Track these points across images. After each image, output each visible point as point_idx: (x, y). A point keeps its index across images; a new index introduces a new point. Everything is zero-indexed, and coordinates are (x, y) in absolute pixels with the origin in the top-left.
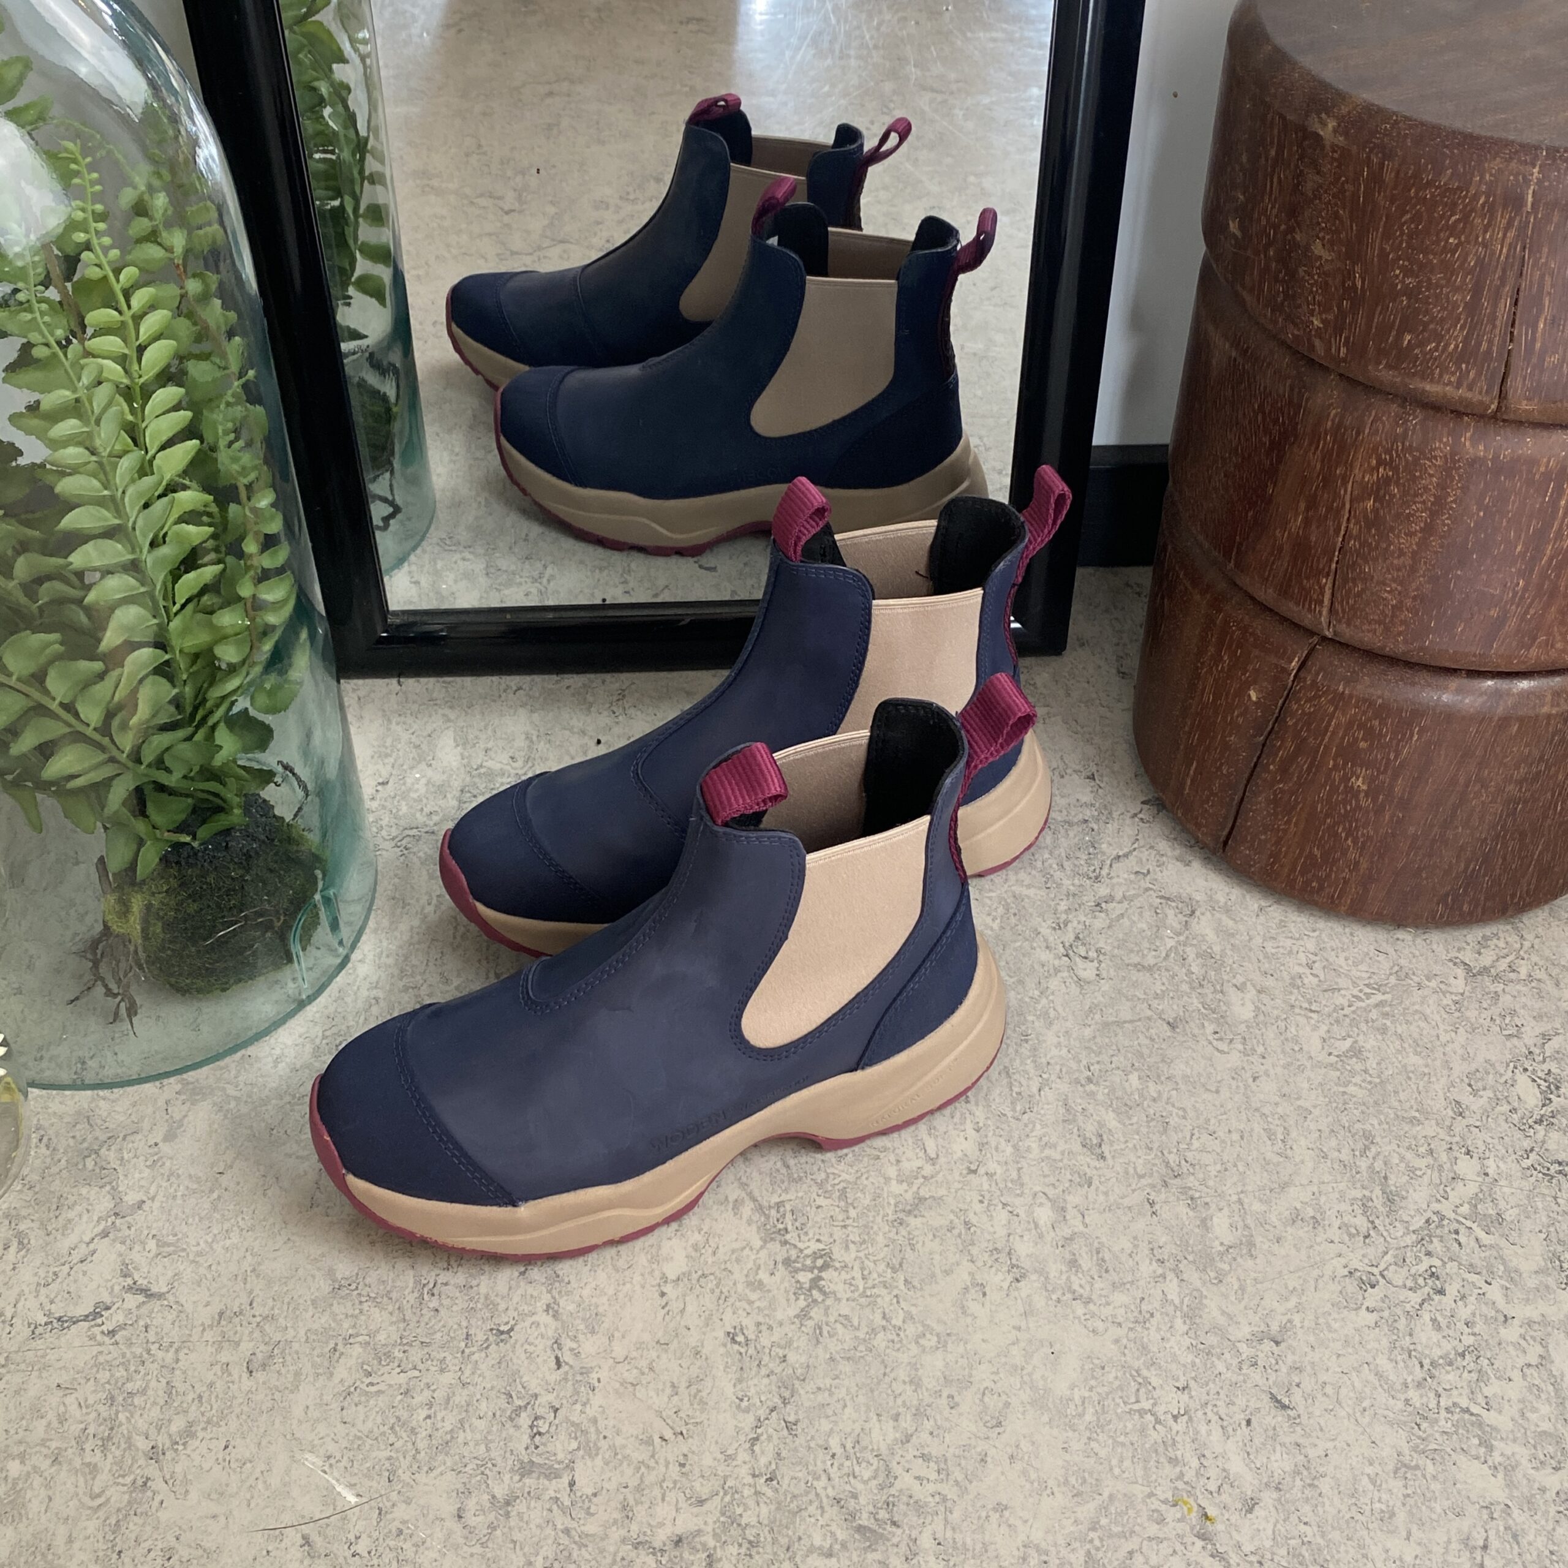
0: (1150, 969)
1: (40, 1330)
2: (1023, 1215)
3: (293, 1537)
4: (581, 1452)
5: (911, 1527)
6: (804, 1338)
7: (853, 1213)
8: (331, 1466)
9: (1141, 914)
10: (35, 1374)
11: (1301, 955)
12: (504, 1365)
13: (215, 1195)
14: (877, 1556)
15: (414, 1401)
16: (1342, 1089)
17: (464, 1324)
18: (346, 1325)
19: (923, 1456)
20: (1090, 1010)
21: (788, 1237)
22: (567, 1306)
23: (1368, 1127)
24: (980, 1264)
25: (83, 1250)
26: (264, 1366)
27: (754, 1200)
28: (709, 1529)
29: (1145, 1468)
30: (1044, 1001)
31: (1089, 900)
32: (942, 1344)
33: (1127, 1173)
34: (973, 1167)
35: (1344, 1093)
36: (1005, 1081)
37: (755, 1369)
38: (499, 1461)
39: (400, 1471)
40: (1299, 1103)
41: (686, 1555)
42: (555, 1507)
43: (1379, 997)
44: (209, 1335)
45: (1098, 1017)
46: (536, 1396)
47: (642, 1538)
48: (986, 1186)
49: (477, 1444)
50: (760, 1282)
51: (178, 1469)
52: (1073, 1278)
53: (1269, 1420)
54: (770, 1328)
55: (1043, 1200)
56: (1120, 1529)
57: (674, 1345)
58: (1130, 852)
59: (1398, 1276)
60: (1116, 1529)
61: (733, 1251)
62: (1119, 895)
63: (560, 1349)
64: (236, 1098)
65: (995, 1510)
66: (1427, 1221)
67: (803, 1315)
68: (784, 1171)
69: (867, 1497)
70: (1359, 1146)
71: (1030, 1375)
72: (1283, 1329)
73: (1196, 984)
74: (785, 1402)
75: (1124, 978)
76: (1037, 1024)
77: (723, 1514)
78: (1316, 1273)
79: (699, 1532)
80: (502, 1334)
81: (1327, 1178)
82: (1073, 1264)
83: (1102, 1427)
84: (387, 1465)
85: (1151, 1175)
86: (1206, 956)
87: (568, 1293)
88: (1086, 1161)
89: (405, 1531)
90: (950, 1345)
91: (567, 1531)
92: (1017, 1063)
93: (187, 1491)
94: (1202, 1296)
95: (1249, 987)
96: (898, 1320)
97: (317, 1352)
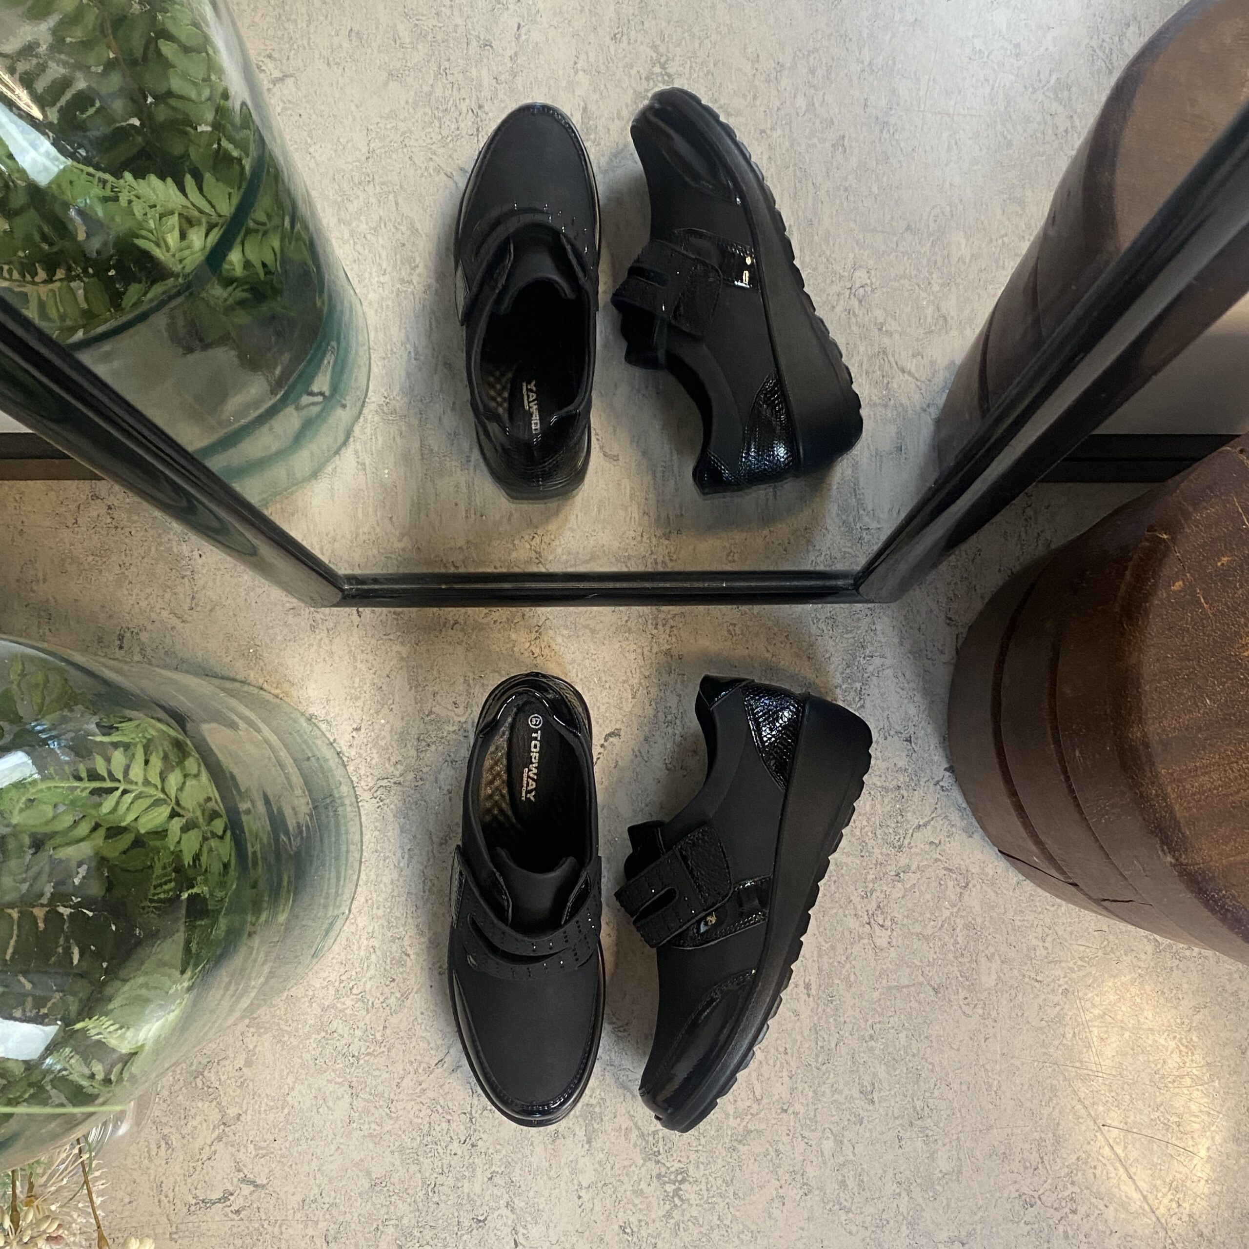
0: (926, 938)
1: (193, 1208)
2: (814, 1146)
6: (668, 1231)
7: (703, 1141)
9: (928, 887)
10: (196, 1239)
11: (1039, 929)
13: (286, 1111)
16: (1044, 1050)
17: (456, 1214)
18: (382, 1212)
20: (880, 975)
21: (660, 1157)
22: (519, 1203)
23: (1055, 1082)
24: (783, 1182)
25: (208, 1151)
26: (335, 1238)
27: (639, 1129)
30: (848, 965)
31: (892, 870)
32: (754, 1238)
33: (887, 1115)
34: (785, 1107)
35: (1045, 1053)
36: (813, 1037)
40: (1013, 1061)
43: (1088, 969)
44: (298, 1216)
48: (792, 1124)
50: (642, 1191)
52: (842, 1194)
54: (647, 1224)
55: (829, 1134)
57: (587, 1234)
58: (929, 822)
59: (1050, 1199)
61: (624, 1167)
62: (913, 868)
63: (517, 1234)
64: (288, 1033)
66: (1078, 1159)
67: (668, 1215)
70: (1047, 1097)
72: (969, 1235)
73: (958, 954)
75: (908, 947)
76: (840, 986)
78: (998, 1194)
80: (481, 1222)
81: (1020, 1123)
82: (843, 1183)
85: (903, 1117)
86: (970, 926)
87: (520, 1195)
88: (861, 1105)
94: (923, 1210)
95: (997, 957)
96: (728, 1223)
97: (367, 1230)
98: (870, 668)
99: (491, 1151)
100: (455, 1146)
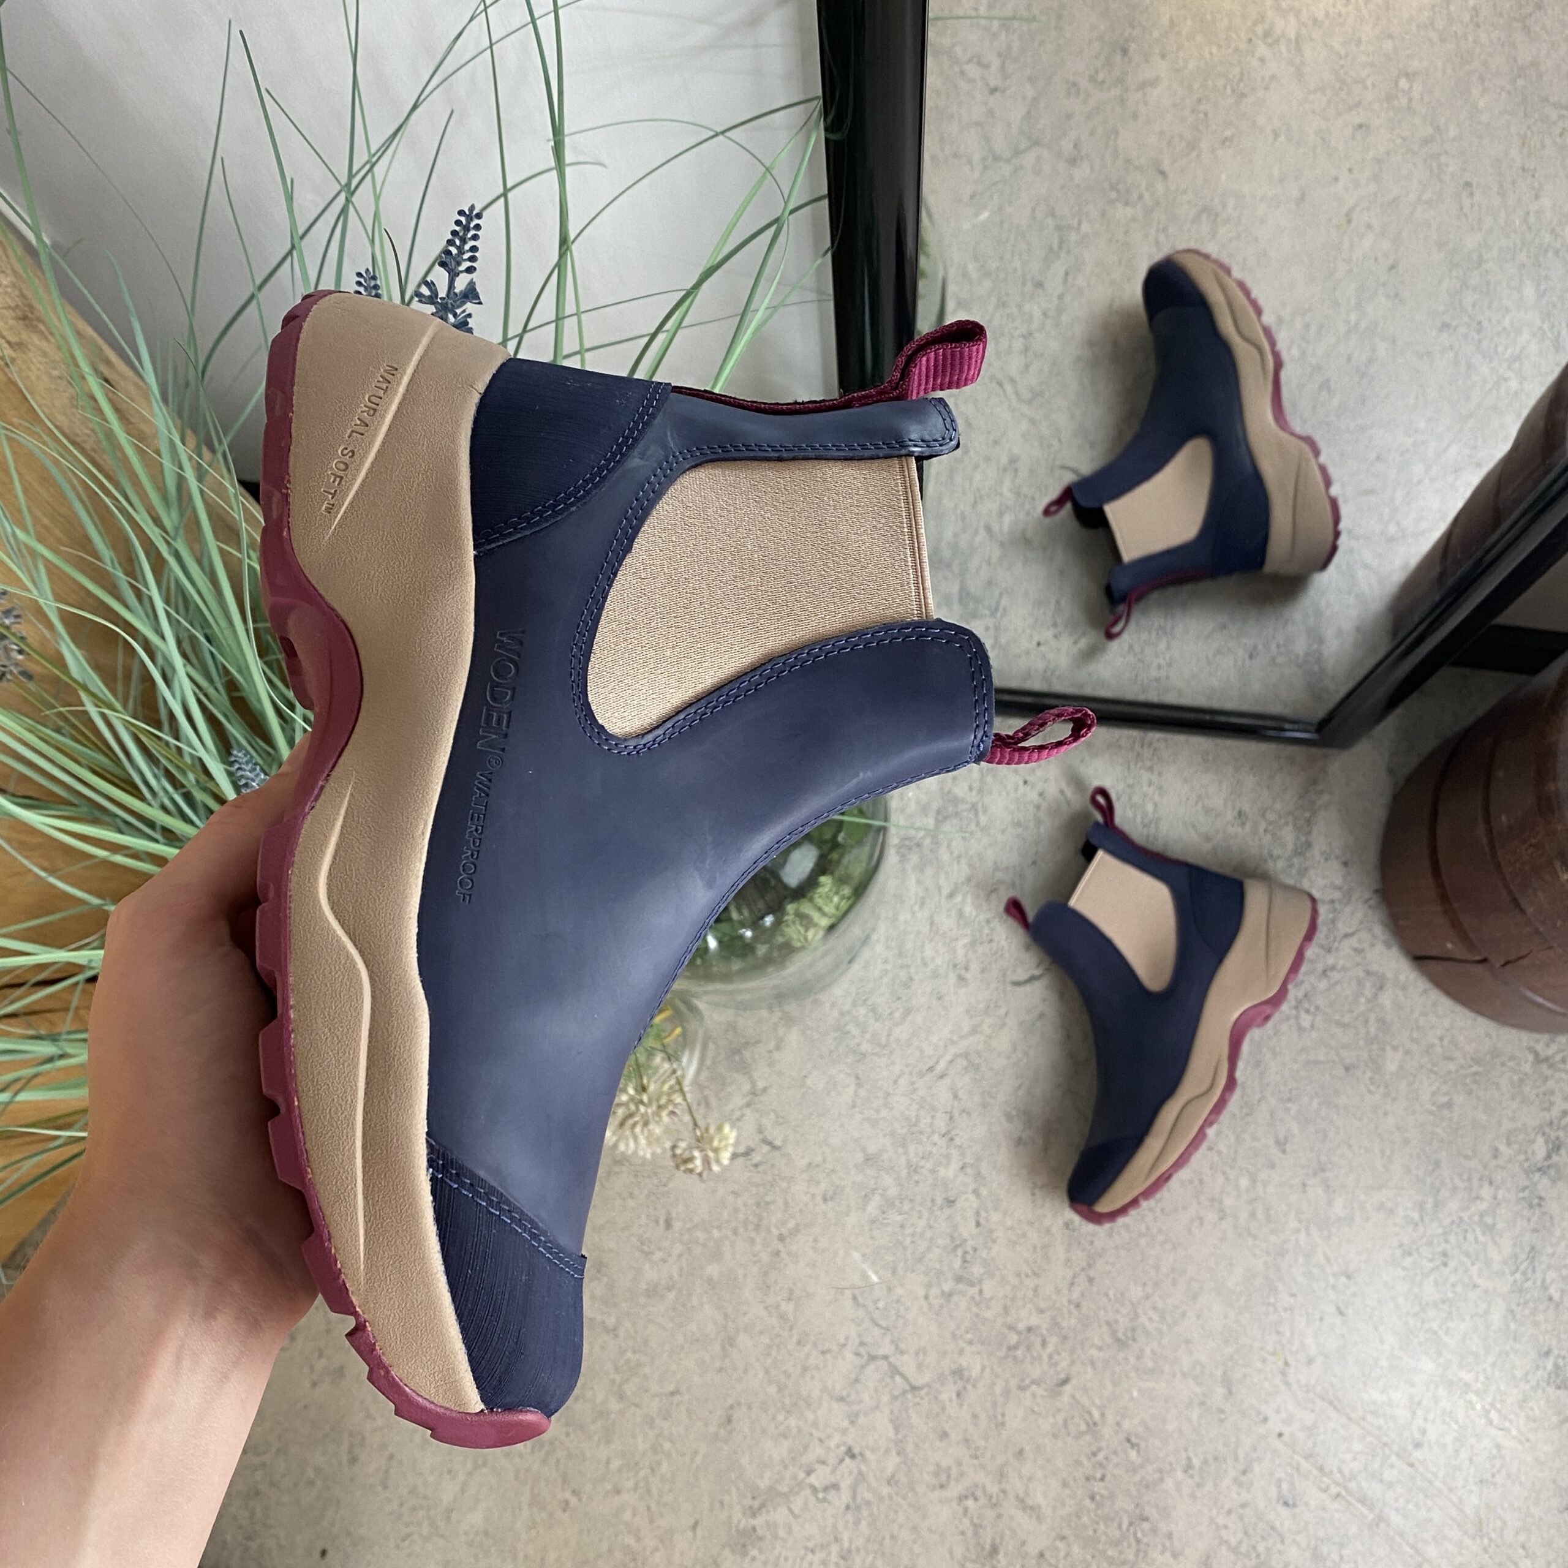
0: (1345, 1026)
2: (1232, 1181)
3: (848, 1294)
4: (986, 1275)
5: (1142, 1343)
8: (865, 1260)
9: (1349, 983)
11: (1439, 1030)
12: (950, 1220)
14: (1123, 1354)
15: (906, 1232)
16: (1433, 1129)
17: (931, 1193)
19: (1154, 1308)
20: (1301, 1051)
24: (1203, 1206)
25: (737, 1114)
26: (832, 1198)
28: (1045, 1326)
29: (1263, 1334)
31: (1320, 967)
32: (1175, 1248)
33: (1296, 1164)
35: (1433, 1132)
38: (946, 1272)
39: (899, 1269)
40: (1407, 1135)
41: (1033, 1337)
42: (972, 1302)
43: (1476, 1068)
44: (805, 1176)
45: (1304, 1056)
46: (966, 1240)
47: (1012, 1325)
49: (936, 1261)
51: (793, 1247)
52: (1251, 1223)
53: (1331, 1320)
55: (1246, 1173)
58: (1356, 932)
59: (1425, 1251)
60: (1241, 1362)
62: (1339, 967)
63: (979, 1215)
64: (812, 1028)
65: (1184, 1342)
69: (1123, 1323)
71: (1217, 1274)
72: (1355, 1271)
73: (1369, 1042)
74: (1090, 1266)
75: (1327, 1031)
77: (1052, 1320)
79: (1039, 1327)
80: (950, 1203)
81: (1406, 1185)
82: (1253, 1215)
83: (1247, 1308)
84: (892, 1264)
85: (1309, 1167)
86: (1381, 1021)
88: (1274, 1151)
89: (901, 1301)
90: (1178, 1250)
91: (977, 1315)
93: (797, 1261)
94: (1317, 1245)
95: (1401, 1049)
97: (857, 1195)
98: (1320, 802)
100: (936, 1138)
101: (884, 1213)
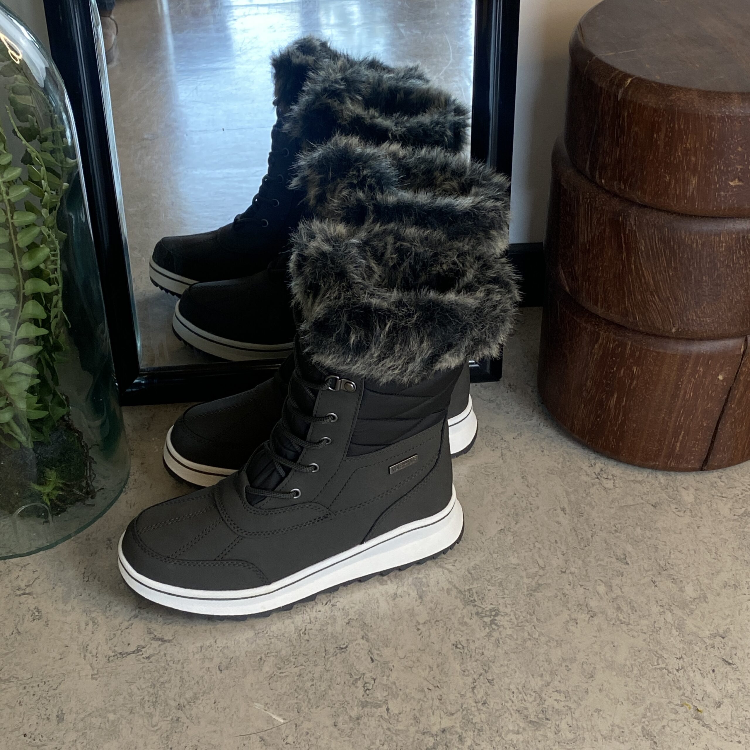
0: (640, 482)
1: (111, 659)
2: (591, 590)
3: (255, 738)
4: (390, 696)
5: (556, 720)
6: (492, 645)
7: (507, 592)
8: (268, 708)
10: (113, 677)
12: (345, 662)
14: (541, 733)
15: (304, 679)
16: (742, 530)
18: (264, 649)
19: (557, 691)
20: (612, 501)
21: (476, 603)
22: (372, 636)
24: (573, 611)
25: (126, 624)
26: (227, 668)
27: (457, 588)
28: (458, 725)
29: (666, 692)
30: (589, 498)
32: (559, 644)
33: (640, 570)
34: (564, 570)
35: (743, 531)
36: (574, 533)
37: (469, 659)
38: (351, 702)
39: (303, 708)
40: (721, 537)
41: (448, 737)
42: (381, 720)
44: (197, 656)
45: (617, 504)
46: (364, 674)
47: (425, 730)
48: (571, 578)
49: (338, 695)
50: (466, 622)
51: (193, 712)
52: (620, 615)
53: (722, 670)
54: (474, 641)
55: (600, 582)
56: (657, 717)
57: (427, 650)
60: (655, 717)
61: (450, 610)
63: (372, 653)
65: (596, 712)
67: (489, 635)
68: (469, 575)
69: (532, 710)
71: (604, 655)
72: (725, 632)
73: (664, 488)
74: (486, 672)
75: (627, 487)
76: (586, 508)
77: (463, 719)
78: (738, 608)
79: (453, 726)
80: (343, 649)
81: (739, 568)
82: (619, 609)
83: (642, 675)
84: (296, 706)
85: (652, 570)
87: (372, 631)
88: (618, 565)
89: (310, 733)
90: (563, 646)
91: (389, 729)
92: (579, 526)
93: (199, 722)
94: (684, 620)
95: (690, 487)
96: (536, 636)
97: (252, 660)
99: (347, 607)
100: (319, 607)
101: (280, 669)
